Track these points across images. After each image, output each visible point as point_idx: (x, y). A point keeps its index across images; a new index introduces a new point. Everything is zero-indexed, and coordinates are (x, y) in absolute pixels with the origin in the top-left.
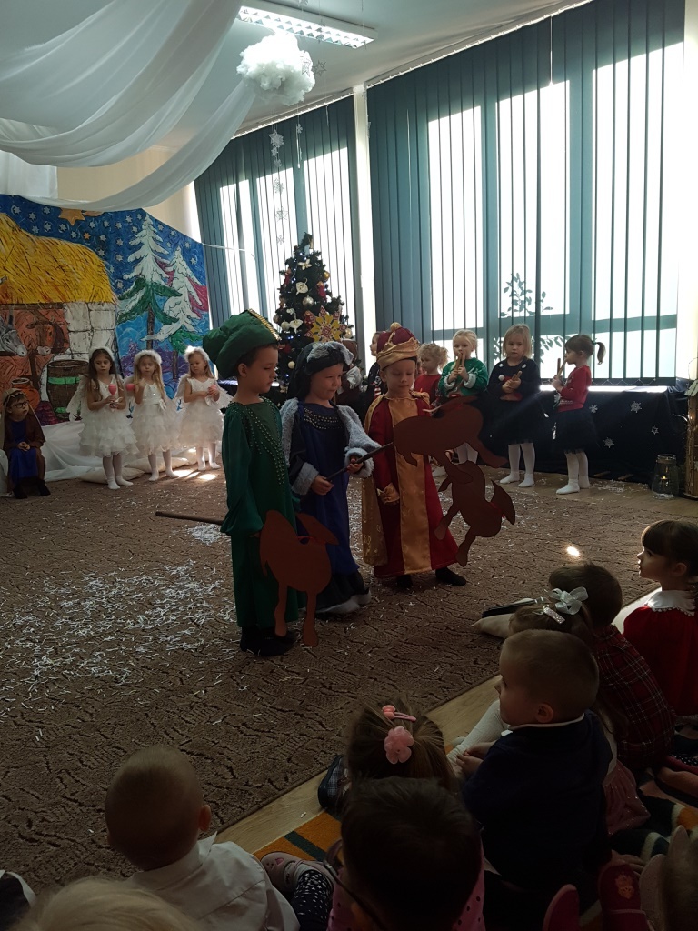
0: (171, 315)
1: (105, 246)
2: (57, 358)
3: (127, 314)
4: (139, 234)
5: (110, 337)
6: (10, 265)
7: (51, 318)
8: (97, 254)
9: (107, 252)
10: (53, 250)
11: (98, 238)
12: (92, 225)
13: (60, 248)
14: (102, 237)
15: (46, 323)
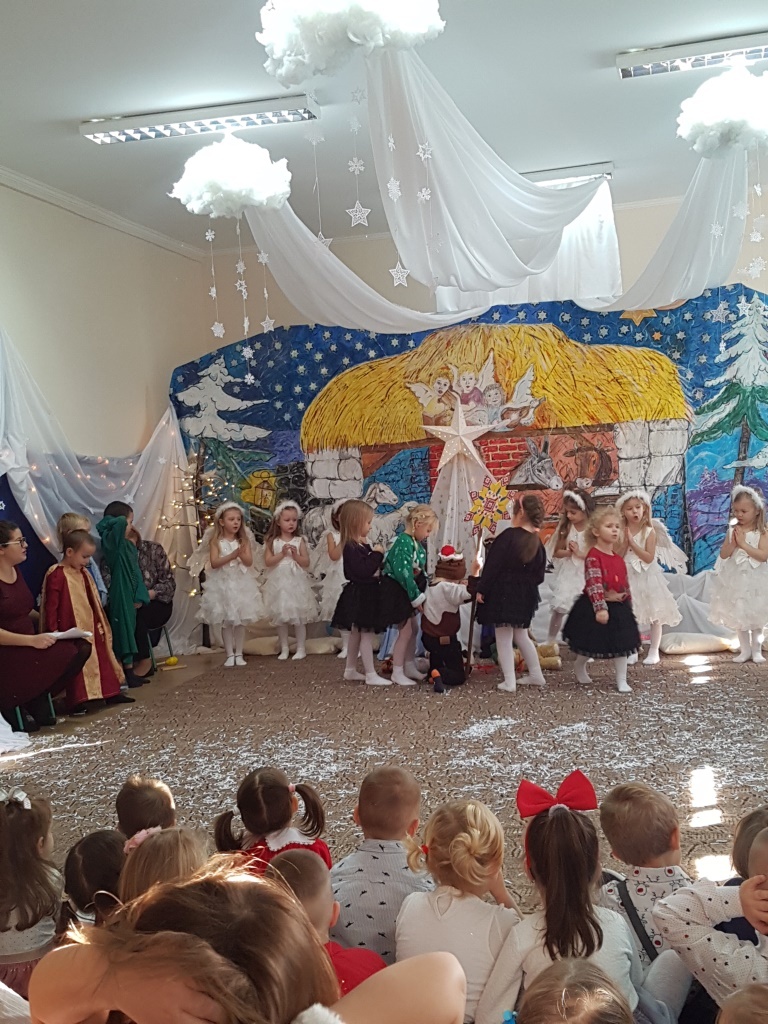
1: (682, 346)
2: (600, 492)
3: (703, 433)
4: (739, 323)
5: (676, 464)
6: (550, 384)
7: (597, 443)
8: (670, 357)
9: (685, 353)
10: (608, 359)
11: (674, 336)
12: (666, 321)
13: (618, 356)
14: (680, 335)
15: (590, 449)
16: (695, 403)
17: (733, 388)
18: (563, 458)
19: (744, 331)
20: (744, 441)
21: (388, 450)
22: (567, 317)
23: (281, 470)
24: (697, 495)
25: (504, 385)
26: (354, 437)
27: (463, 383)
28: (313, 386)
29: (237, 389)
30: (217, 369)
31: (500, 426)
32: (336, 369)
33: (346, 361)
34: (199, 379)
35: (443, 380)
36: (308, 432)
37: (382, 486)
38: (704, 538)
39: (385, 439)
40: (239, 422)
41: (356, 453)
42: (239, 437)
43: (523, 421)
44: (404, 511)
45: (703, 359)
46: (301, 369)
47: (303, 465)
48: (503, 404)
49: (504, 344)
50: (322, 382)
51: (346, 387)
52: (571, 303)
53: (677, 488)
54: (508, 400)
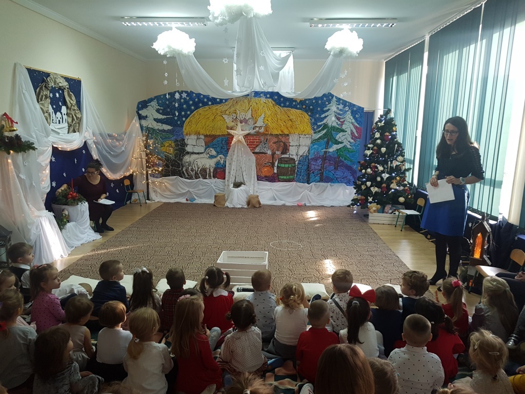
0: (340, 140)
1: (311, 111)
2: (283, 156)
3: (316, 139)
4: (329, 105)
5: (307, 149)
6: (269, 119)
7: (283, 140)
8: (307, 114)
9: (312, 113)
10: (289, 113)
11: (309, 107)
12: (307, 102)
13: (291, 112)
14: (311, 107)
15: (281, 142)
16: (314, 130)
17: (325, 126)
18: (272, 144)
19: (330, 108)
20: (327, 143)
21: (214, 137)
22: (276, 97)
23: (176, 141)
24: (312, 159)
25: (254, 119)
26: (202, 132)
27: (241, 116)
28: (189, 113)
29: (161, 111)
30: (154, 104)
31: (252, 132)
32: (197, 107)
33: (201, 105)
34: (147, 107)
35: (234, 115)
36: (186, 128)
37: (211, 149)
38: (313, 173)
39: (213, 133)
40: (162, 123)
41: (203, 137)
42: (161, 128)
43: (260, 131)
44: (218, 158)
45: (318, 116)
46: (185, 106)
47: (184, 140)
48: (254, 124)
49: (255, 104)
50: (192, 112)
51: (200, 114)
52: (278, 93)
53: (307, 156)
54: (255, 123)
